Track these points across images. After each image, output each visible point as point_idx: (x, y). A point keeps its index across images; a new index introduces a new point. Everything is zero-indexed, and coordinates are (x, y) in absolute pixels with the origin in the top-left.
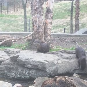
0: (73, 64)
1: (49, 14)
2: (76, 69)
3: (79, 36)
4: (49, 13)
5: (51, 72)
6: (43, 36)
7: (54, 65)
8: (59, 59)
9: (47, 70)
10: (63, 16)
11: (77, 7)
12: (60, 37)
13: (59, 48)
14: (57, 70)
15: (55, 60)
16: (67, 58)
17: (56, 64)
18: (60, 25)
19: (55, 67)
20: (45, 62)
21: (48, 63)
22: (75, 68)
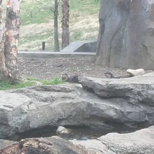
0: (56, 109)
1: (12, 21)
2: (62, 118)
3: (69, 55)
4: (12, 19)
5: (17, 126)
6: (4, 60)
7: (22, 113)
8: (31, 103)
9: (10, 123)
10: (42, 19)
11: (65, 4)
12: (35, 58)
13: (32, 81)
14: (29, 122)
15: (24, 104)
16: (46, 100)
17: (26, 111)
18: (37, 34)
19: (24, 117)
20: (6, 108)
21: (11, 109)
22: (60, 118)
